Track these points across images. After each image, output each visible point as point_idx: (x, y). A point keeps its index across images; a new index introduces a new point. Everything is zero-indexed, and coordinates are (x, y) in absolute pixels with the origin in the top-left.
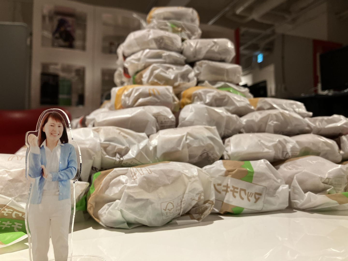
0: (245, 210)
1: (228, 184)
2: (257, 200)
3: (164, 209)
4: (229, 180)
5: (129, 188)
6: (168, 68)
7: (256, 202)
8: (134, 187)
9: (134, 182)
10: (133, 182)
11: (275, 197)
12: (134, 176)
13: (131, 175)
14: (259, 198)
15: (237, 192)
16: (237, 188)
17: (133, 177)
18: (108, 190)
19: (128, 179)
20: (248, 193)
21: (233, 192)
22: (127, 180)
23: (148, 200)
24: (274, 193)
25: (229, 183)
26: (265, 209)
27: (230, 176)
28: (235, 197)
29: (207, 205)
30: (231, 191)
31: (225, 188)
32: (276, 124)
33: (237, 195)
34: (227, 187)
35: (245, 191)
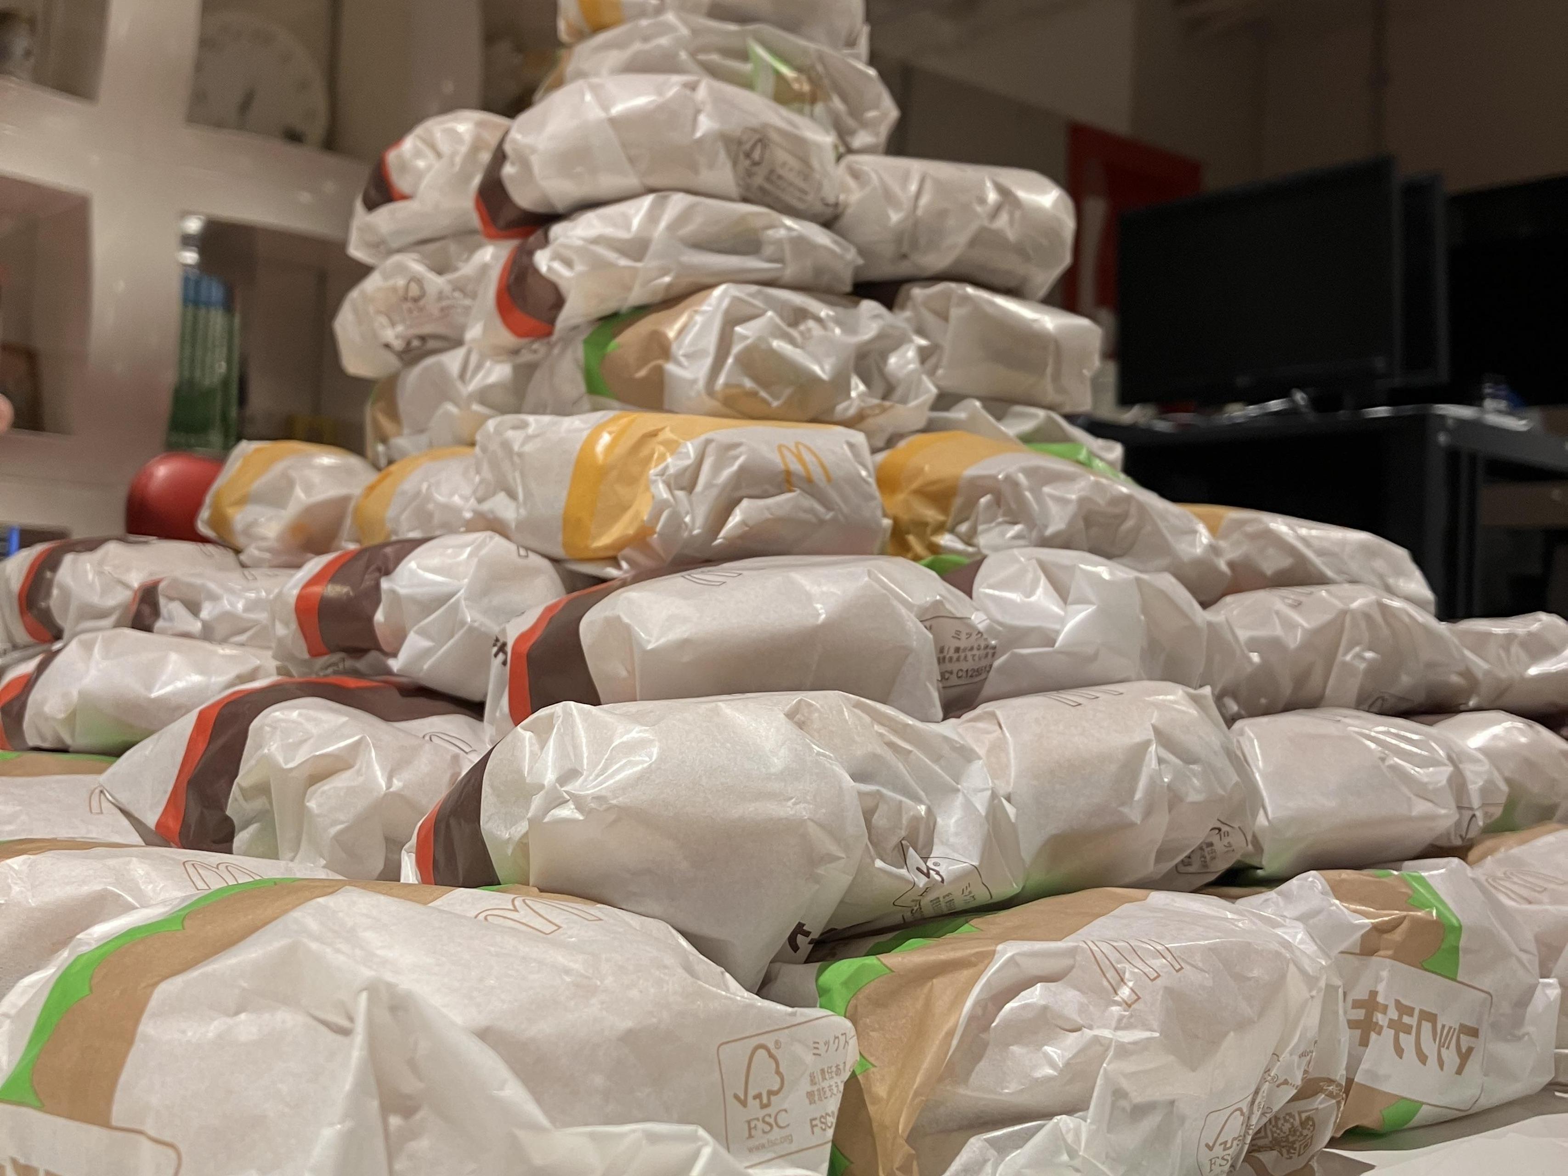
0: (1424, 1114)
1: (1374, 994)
2: (1465, 1056)
3: (1207, 1145)
4: (1385, 974)
5: (1123, 1051)
6: (798, 316)
7: (1459, 1072)
8: (1141, 1046)
9: (1131, 1016)
10: (1121, 1019)
11: (1520, 1038)
12: (1119, 987)
13: (1105, 983)
14: (1470, 1050)
15: (1407, 1030)
16: (1409, 1011)
17: (1116, 993)
18: (982, 1065)
19: (1084, 1000)
20: (1443, 1027)
21: (1398, 1027)
22: (1082, 1009)
23: (1172, 1103)
24: (1518, 1021)
25: (1381, 988)
26: (1485, 1102)
27: (1390, 952)
28: (1399, 1051)
29: (1320, 1102)
30: (1392, 1024)
31: (1360, 1014)
32: (1371, 662)
33: (1407, 1041)
34: (1370, 1004)
35: (1431, 1018)
